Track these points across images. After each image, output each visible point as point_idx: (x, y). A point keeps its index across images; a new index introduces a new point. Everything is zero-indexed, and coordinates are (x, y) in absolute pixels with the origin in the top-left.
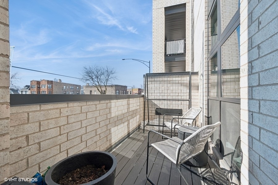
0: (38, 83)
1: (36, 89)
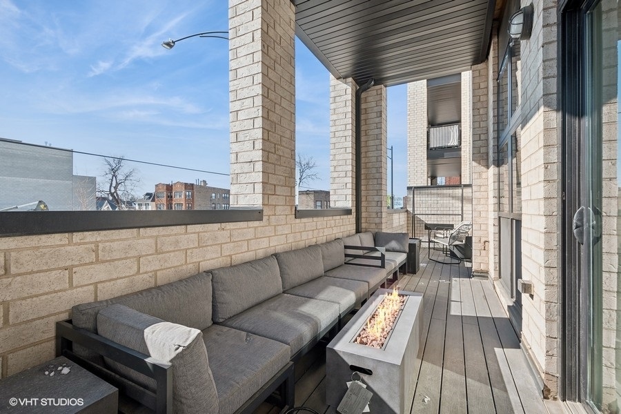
0: (169, 188)
1: (164, 200)
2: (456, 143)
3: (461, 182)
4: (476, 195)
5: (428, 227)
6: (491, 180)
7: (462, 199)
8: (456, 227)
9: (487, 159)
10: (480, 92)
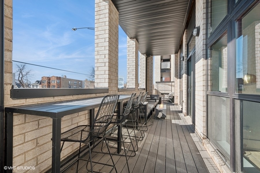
0: (49, 79)
1: (46, 84)
2: (169, 68)
3: (170, 80)
4: (175, 85)
5: (162, 94)
6: (179, 82)
7: (171, 86)
8: (170, 94)
9: (178, 77)
10: (176, 61)
